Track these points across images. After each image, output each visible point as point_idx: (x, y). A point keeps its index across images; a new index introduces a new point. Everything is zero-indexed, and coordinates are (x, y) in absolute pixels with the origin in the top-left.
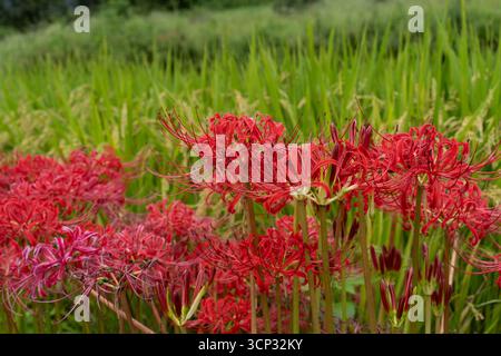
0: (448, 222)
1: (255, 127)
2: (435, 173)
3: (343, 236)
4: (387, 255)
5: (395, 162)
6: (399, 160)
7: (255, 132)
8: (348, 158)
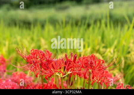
0: (99, 82)
1: (44, 54)
2: (94, 69)
3: (69, 84)
5: (83, 65)
6: (84, 64)
7: (44, 55)
8: (70, 63)
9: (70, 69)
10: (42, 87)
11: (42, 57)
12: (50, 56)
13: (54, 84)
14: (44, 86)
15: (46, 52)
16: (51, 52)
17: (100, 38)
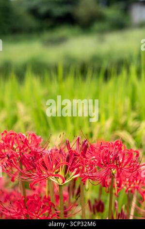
1: (26, 140)
2: (121, 168)
3: (73, 194)
4: (97, 204)
5: (100, 161)
6: (102, 160)
7: (26, 142)
8: (75, 159)
9: (76, 169)
10: (24, 201)
11: (24, 147)
12: (38, 144)
13: (45, 196)
14: (28, 200)
15: (31, 136)
16: (40, 137)
17: (127, 101)
